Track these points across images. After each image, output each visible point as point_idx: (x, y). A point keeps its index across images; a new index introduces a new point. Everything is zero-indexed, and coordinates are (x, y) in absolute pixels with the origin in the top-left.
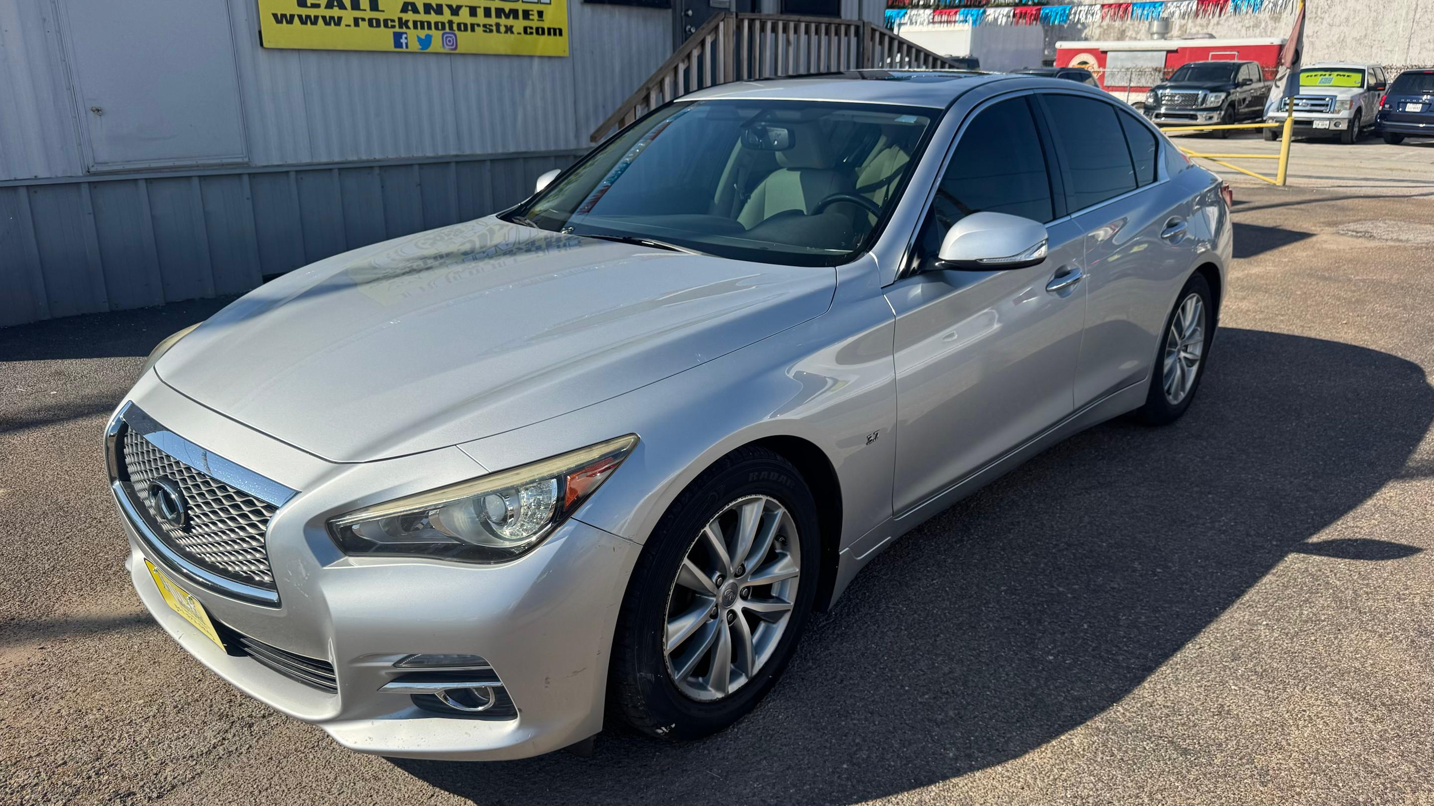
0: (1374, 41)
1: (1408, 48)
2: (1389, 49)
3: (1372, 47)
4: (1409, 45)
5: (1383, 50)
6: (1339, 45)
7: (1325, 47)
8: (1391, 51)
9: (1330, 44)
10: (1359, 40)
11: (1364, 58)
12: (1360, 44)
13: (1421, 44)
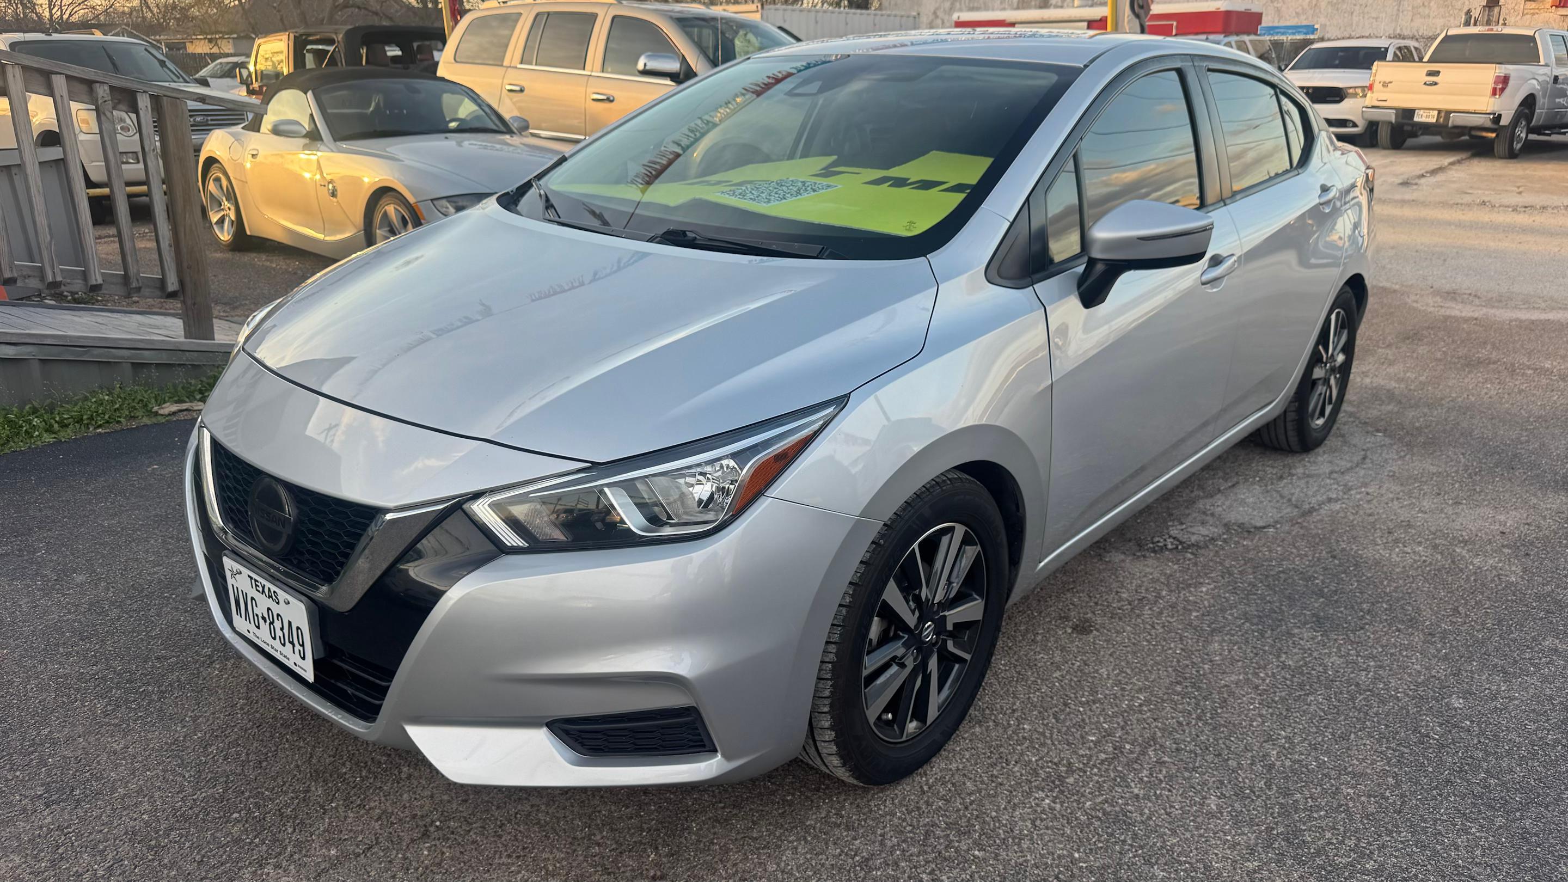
0: (1355, 5)
1: (1398, 15)
2: (1374, 15)
3: (1352, 13)
4: (1398, 10)
5: (1366, 17)
6: (1311, 12)
7: (1294, 14)
8: (1376, 19)
9: (1299, 10)
10: (1335, 4)
11: (1342, 29)
12: (1338, 10)
13: (1413, 8)
